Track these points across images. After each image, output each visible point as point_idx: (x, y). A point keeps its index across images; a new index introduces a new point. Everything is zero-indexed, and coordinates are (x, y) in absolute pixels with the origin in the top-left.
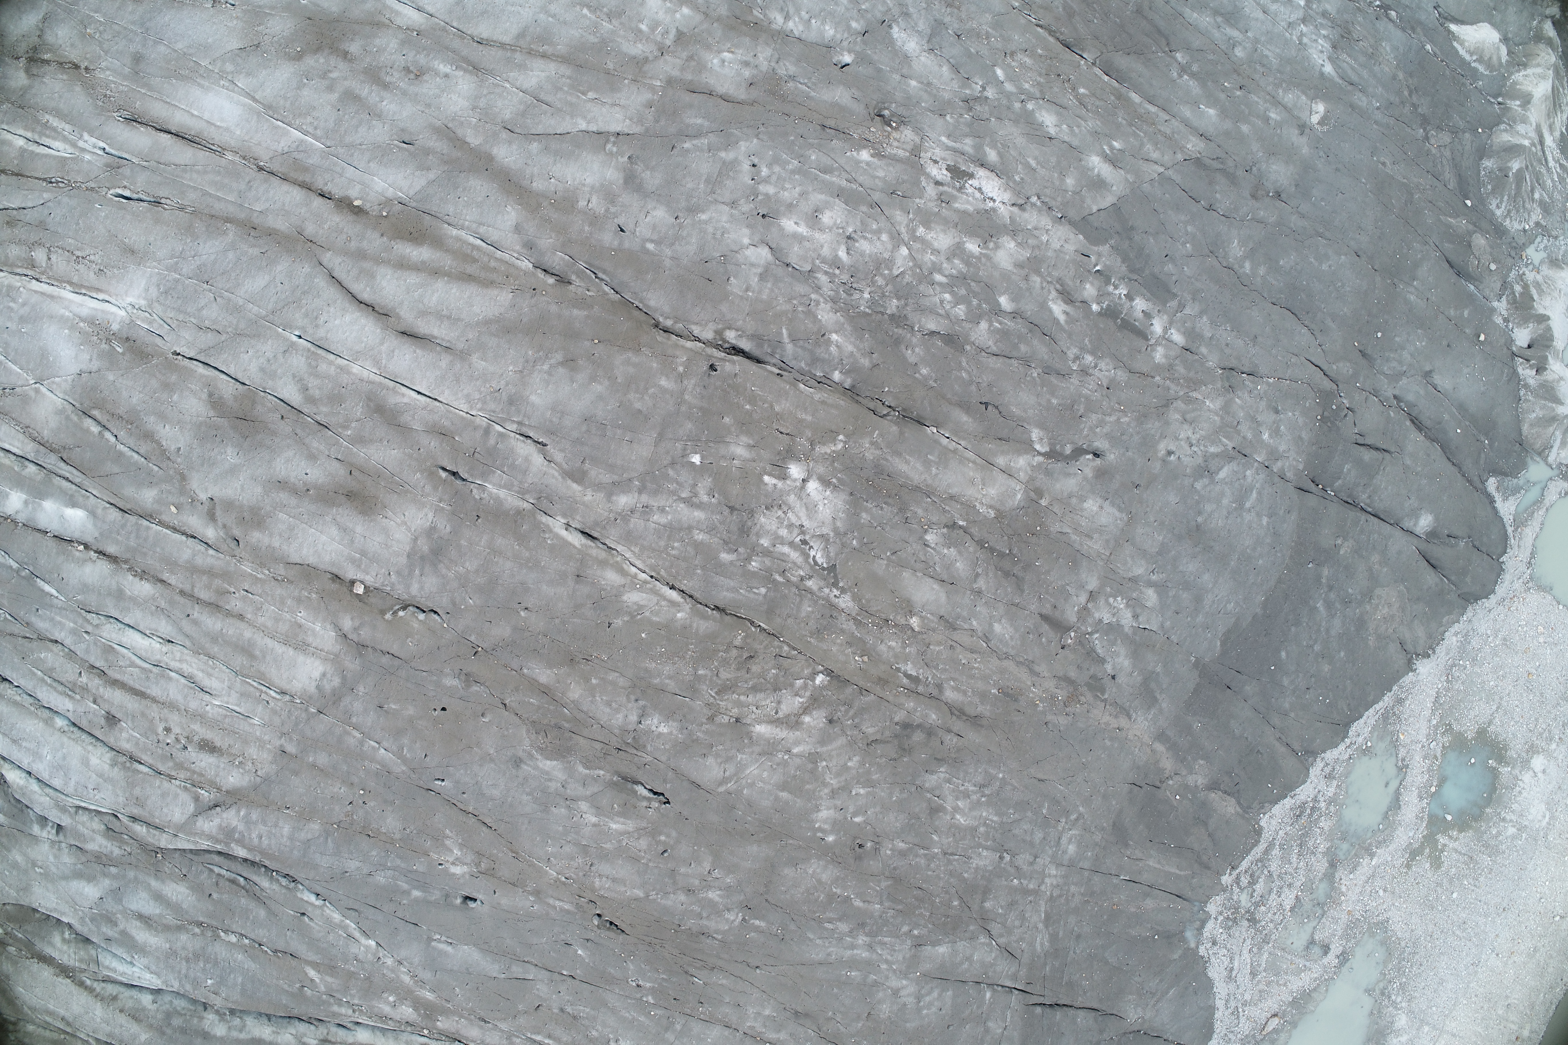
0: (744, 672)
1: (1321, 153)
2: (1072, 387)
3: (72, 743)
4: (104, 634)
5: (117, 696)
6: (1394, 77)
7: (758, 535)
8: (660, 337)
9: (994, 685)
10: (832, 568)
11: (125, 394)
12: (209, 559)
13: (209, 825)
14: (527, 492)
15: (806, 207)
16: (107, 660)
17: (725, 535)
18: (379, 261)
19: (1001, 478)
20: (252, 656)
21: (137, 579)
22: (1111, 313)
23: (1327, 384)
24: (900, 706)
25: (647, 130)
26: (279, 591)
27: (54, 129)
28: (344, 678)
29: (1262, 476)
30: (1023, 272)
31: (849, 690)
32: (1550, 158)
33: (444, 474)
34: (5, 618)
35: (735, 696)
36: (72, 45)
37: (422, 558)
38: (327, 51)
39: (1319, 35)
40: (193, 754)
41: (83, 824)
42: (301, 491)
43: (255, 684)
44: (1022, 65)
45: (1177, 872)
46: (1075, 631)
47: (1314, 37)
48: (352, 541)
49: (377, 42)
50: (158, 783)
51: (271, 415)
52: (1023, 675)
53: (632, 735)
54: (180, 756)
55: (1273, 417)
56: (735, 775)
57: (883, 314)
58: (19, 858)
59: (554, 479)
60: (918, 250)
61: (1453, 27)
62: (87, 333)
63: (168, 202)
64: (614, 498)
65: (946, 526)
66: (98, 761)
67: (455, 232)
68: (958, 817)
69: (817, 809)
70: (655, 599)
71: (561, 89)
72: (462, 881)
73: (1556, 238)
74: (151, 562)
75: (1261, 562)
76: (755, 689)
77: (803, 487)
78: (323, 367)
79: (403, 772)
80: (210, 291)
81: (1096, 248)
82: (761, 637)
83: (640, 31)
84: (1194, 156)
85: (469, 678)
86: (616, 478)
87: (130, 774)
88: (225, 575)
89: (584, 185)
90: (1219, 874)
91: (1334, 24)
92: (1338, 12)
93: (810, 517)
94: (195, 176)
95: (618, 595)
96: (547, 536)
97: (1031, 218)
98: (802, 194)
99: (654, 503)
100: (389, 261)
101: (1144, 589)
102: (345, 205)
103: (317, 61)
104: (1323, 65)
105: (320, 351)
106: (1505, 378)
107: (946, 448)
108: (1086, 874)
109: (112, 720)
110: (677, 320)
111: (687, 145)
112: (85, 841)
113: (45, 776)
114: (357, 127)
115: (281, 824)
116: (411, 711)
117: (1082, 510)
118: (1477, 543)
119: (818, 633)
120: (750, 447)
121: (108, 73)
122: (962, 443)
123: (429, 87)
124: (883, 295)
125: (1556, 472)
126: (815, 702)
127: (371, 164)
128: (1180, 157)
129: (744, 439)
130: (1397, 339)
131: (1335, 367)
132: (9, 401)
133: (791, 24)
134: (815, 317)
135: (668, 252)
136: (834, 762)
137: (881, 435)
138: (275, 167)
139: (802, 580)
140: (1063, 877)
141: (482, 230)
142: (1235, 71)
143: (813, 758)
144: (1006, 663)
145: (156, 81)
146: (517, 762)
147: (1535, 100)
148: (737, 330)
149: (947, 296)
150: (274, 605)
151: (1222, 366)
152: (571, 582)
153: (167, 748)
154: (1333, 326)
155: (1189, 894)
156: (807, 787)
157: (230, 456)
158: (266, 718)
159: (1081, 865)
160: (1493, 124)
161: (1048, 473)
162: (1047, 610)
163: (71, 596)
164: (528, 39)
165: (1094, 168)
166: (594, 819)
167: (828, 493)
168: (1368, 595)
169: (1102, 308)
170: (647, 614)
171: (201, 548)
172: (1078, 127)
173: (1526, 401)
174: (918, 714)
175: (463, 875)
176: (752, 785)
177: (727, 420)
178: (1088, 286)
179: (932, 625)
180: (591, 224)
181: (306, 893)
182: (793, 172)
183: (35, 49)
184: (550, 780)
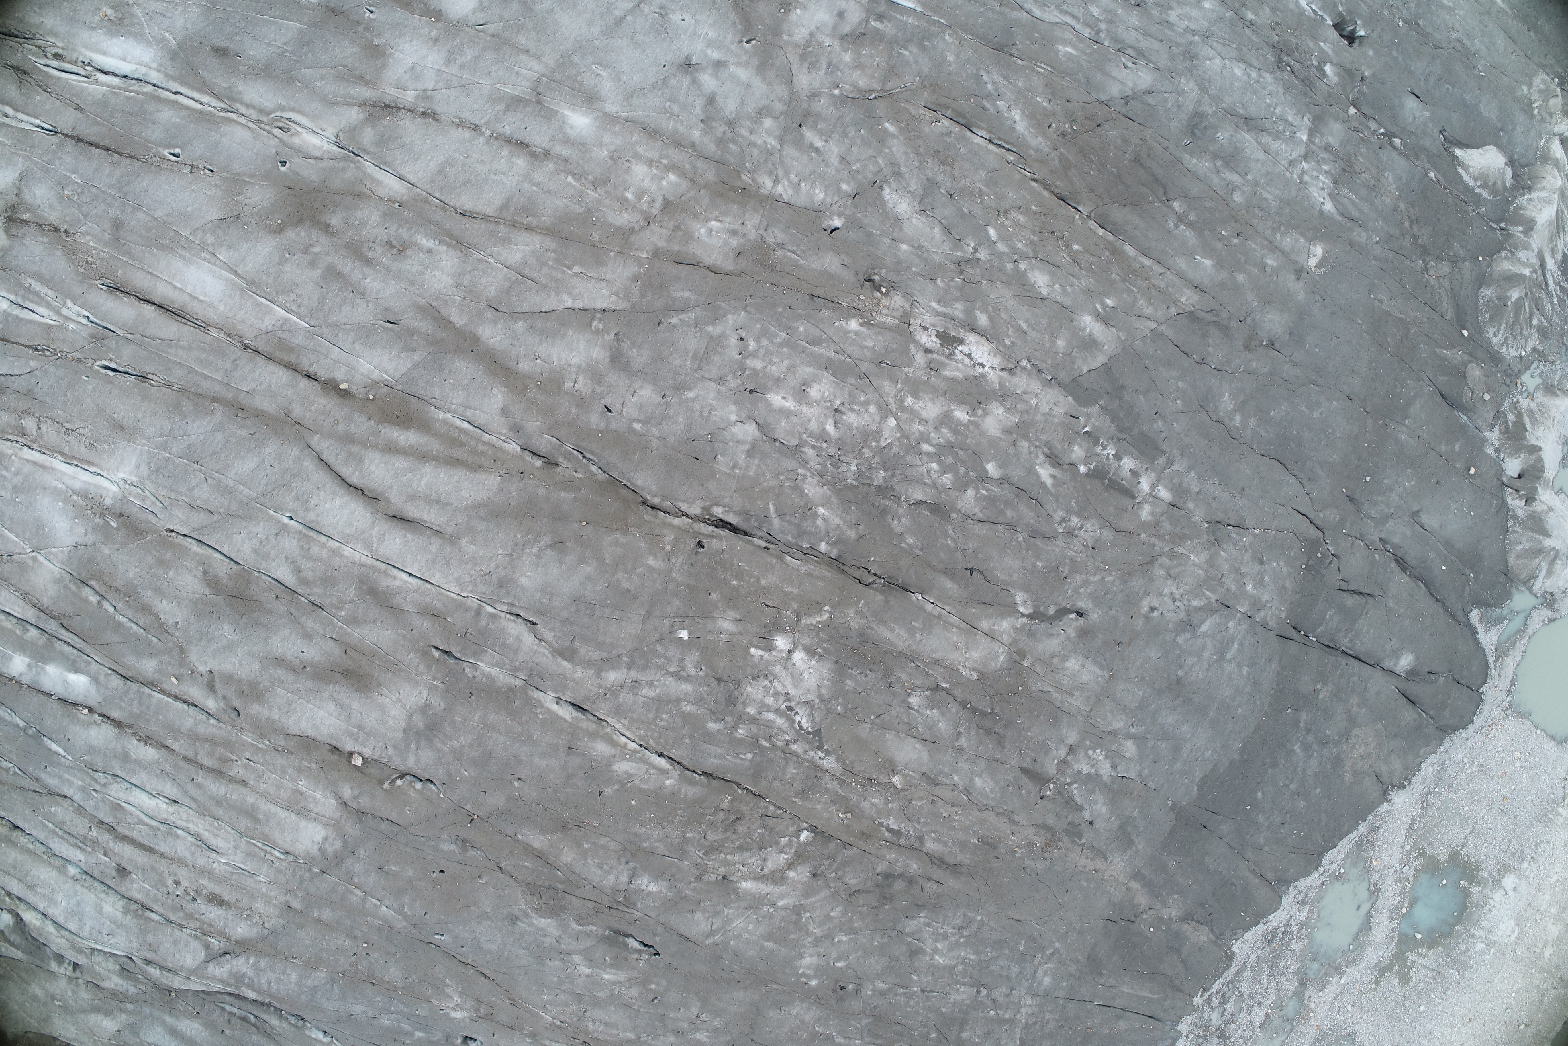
0: (730, 833)
1: (1318, 298)
2: (1057, 550)
3: (85, 891)
4: (112, 793)
5: (127, 851)
6: (1395, 209)
7: (744, 704)
8: (648, 515)
9: (974, 835)
10: (817, 732)
11: (121, 568)
12: (211, 728)
13: (220, 970)
14: (519, 669)
15: (793, 381)
16: (115, 817)
17: (712, 707)
18: (367, 445)
19: (985, 641)
20: (256, 820)
21: (142, 744)
22: (1098, 474)
23: (1313, 533)
24: (882, 858)
25: (633, 306)
26: (280, 761)
27: (37, 294)
28: (345, 842)
29: (1244, 627)
30: (1011, 438)
31: (832, 845)
32: (1550, 282)
33: (436, 654)
34: (15, 772)
35: (722, 856)
36: (51, 206)
37: (418, 733)
38: (308, 224)
39: (1320, 171)
40: (201, 906)
41: (99, 964)
42: (299, 669)
43: (260, 845)
44: (1016, 224)
45: (1150, 995)
46: (1054, 783)
47: (1315, 174)
48: (349, 717)
49: (359, 214)
50: (169, 931)
51: (265, 594)
52: (1004, 825)
53: (623, 894)
54: (190, 907)
55: (1257, 568)
56: (722, 928)
57: (869, 485)
58: (38, 991)
59: (545, 658)
60: (906, 421)
61: (1458, 152)
62: (81, 506)
63: (155, 377)
64: (604, 674)
65: (929, 689)
66: (111, 909)
67: (441, 415)
68: (937, 957)
69: (801, 956)
70: (644, 768)
71: (546, 264)
72: (462, 1025)
73: (1552, 363)
74: (154, 728)
75: (1239, 710)
76: (741, 849)
77: (789, 658)
78: (315, 550)
79: (404, 927)
80: (201, 471)
81: (1085, 410)
82: (748, 799)
83: (626, 200)
84: (1188, 309)
85: (465, 844)
86: (605, 655)
87: (142, 922)
88: (227, 744)
89: (570, 365)
90: (1191, 995)
91: (1336, 157)
92: (1341, 144)
93: (795, 686)
94: (180, 352)
95: (608, 765)
96: (539, 711)
97: (1021, 383)
98: (789, 368)
99: (643, 678)
100: (377, 446)
101: (1123, 742)
102: (331, 386)
103: (298, 235)
104: (1323, 203)
105: (312, 534)
106: (1493, 510)
107: (930, 614)
108: (1061, 1002)
109: (122, 872)
110: (664, 498)
111: (674, 320)
112: (102, 979)
113: (61, 920)
114: (341, 305)
115: (289, 971)
116: (410, 873)
117: (1063, 669)
118: (1457, 677)
119: (803, 793)
120: (737, 621)
121: (88, 238)
122: (947, 608)
123: (412, 264)
124: (870, 467)
125: (1541, 600)
126: (800, 857)
127: (357, 346)
128: (1173, 311)
129: (731, 614)
130: (1386, 481)
131: (1321, 515)
132: (7, 567)
133: (780, 189)
134: (802, 491)
135: (655, 431)
136: (818, 912)
137: (866, 605)
138: (260, 346)
139: (787, 744)
140: (1038, 1006)
141: (469, 413)
142: (1233, 217)
143: (797, 910)
144: (986, 814)
145: (137, 249)
146: (514, 920)
147: (1538, 227)
148: (724, 506)
149: (934, 466)
150: (276, 774)
151: (1209, 519)
152: (562, 755)
153: (177, 900)
154: (1322, 473)
155: (1161, 1014)
156: (792, 936)
157: (228, 632)
158: (272, 876)
159: (1056, 994)
160: (1494, 250)
161: (1031, 634)
162: (1028, 763)
163: (78, 756)
164: (512, 210)
165: (1085, 328)
166: (587, 971)
167: (813, 662)
168: (1345, 735)
169: (1090, 469)
170: (637, 782)
171: (202, 717)
172: (1071, 286)
173: (1514, 532)
174: (899, 864)
175: (463, 1020)
176: (739, 936)
177: (714, 596)
178: (1076, 448)
179: (914, 782)
180: (578, 406)
181: (314, 1031)
182: (781, 345)
183: (13, 208)
184: (545, 936)
